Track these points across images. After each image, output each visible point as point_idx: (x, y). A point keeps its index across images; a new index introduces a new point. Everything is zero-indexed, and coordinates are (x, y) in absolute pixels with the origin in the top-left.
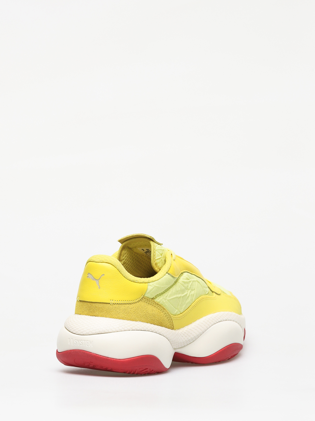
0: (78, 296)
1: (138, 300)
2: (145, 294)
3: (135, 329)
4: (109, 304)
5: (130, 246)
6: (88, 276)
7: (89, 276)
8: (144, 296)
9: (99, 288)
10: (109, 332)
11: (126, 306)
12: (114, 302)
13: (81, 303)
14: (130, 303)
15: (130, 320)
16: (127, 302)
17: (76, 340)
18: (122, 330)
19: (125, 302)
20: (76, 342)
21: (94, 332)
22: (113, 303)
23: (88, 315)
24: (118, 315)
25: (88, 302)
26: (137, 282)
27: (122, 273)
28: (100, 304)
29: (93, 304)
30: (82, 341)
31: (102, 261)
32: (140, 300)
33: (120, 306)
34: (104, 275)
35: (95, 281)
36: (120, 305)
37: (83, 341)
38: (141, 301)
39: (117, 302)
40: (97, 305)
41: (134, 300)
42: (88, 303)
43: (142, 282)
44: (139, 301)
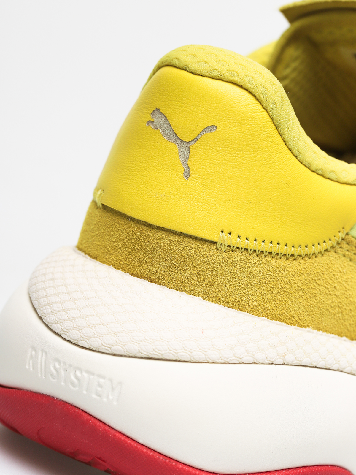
0: (101, 187)
1: (324, 246)
2: (351, 229)
3: (296, 362)
4: (213, 247)
5: (318, 37)
6: (150, 118)
7: (157, 119)
8: (347, 234)
9: (187, 175)
10: (193, 360)
11: (276, 265)
12: (233, 241)
13: (107, 218)
14: (292, 255)
15: (280, 320)
16: (283, 249)
17: (58, 360)
18: (246, 359)
19: (275, 249)
20: (56, 369)
21: (134, 349)
22: (229, 246)
23: (123, 270)
24: (238, 292)
25: (132, 219)
26: (333, 176)
27: (287, 135)
28: (178, 239)
29: (153, 234)
30: (81, 373)
31: (215, 74)
32: (333, 247)
33: (254, 259)
34: (214, 128)
35: (173, 147)
36: (254, 255)
37: (85, 375)
38: (333, 251)
39: (243, 244)
40: (166, 239)
41: (310, 245)
42: (133, 225)
43: (350, 182)
44: (326, 250)
